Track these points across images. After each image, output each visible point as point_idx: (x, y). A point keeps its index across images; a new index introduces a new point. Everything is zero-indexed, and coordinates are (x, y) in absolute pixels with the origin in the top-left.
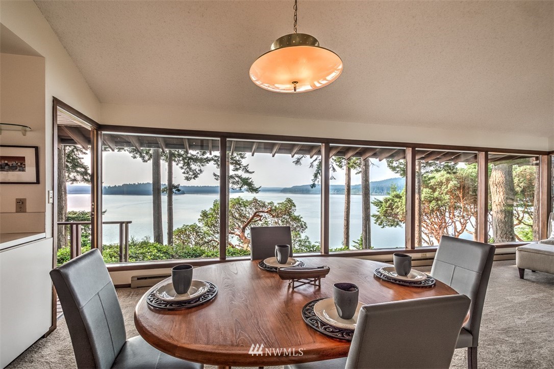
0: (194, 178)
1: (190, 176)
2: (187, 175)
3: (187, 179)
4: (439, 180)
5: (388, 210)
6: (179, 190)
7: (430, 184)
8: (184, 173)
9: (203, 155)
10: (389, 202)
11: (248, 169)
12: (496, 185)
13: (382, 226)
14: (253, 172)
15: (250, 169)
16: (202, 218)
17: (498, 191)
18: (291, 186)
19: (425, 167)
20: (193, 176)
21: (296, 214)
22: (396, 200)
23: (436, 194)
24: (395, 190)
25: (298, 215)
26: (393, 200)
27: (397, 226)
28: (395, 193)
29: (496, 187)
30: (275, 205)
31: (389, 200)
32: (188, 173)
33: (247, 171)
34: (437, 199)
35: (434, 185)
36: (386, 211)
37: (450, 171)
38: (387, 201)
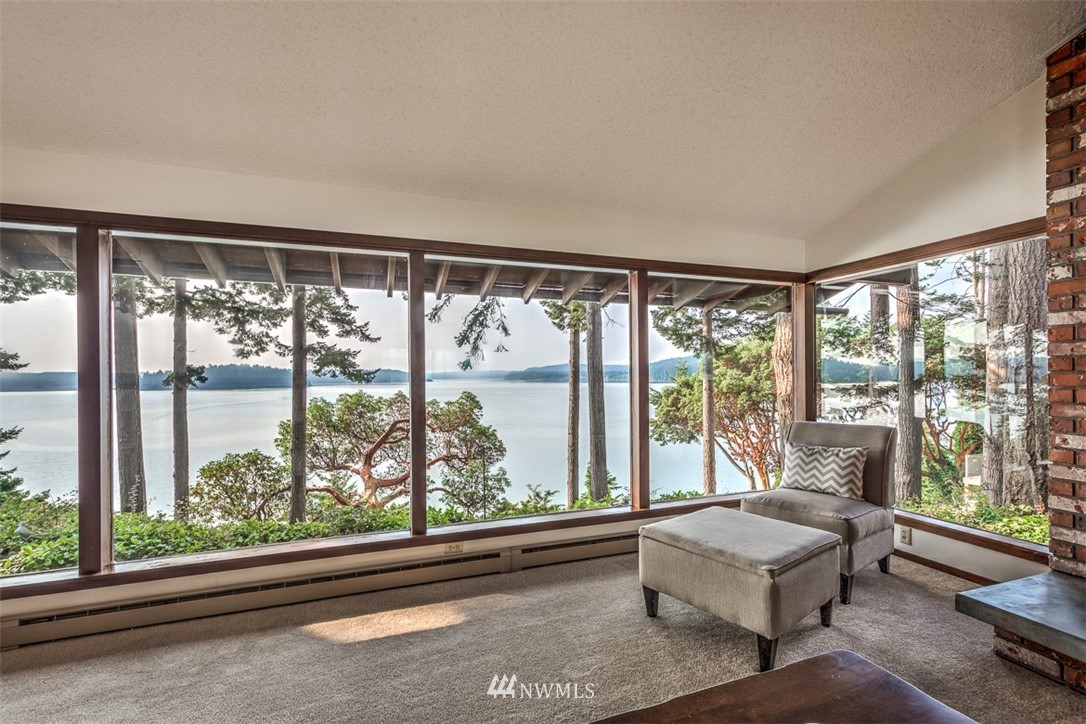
0: (257, 353)
1: (246, 349)
2: (242, 347)
3: (242, 354)
4: (754, 353)
5: (670, 411)
6: (203, 380)
7: (741, 361)
8: (233, 342)
9: (276, 302)
10: (672, 397)
11: (367, 333)
12: (782, 360)
13: (661, 442)
14: (379, 339)
15: (372, 332)
16: (281, 437)
17: (785, 370)
18: (523, 369)
19: (721, 327)
20: (254, 350)
21: (483, 422)
22: (683, 393)
23: (749, 380)
24: (685, 373)
25: (487, 426)
26: (679, 392)
27: (692, 441)
28: (683, 378)
29: (781, 362)
30: (441, 406)
31: (672, 392)
32: (241, 341)
33: (366, 338)
34: (749, 390)
35: (748, 362)
36: (667, 413)
37: (763, 335)
38: (668, 393)
